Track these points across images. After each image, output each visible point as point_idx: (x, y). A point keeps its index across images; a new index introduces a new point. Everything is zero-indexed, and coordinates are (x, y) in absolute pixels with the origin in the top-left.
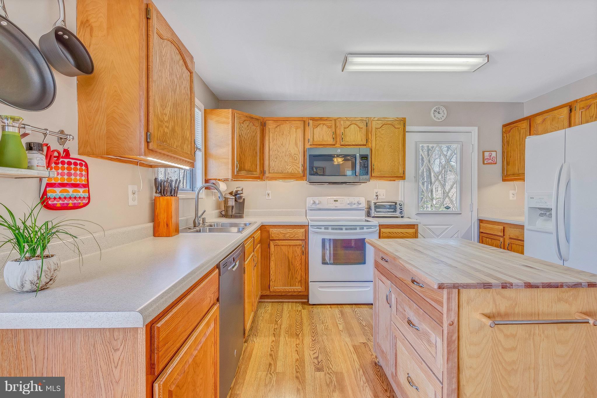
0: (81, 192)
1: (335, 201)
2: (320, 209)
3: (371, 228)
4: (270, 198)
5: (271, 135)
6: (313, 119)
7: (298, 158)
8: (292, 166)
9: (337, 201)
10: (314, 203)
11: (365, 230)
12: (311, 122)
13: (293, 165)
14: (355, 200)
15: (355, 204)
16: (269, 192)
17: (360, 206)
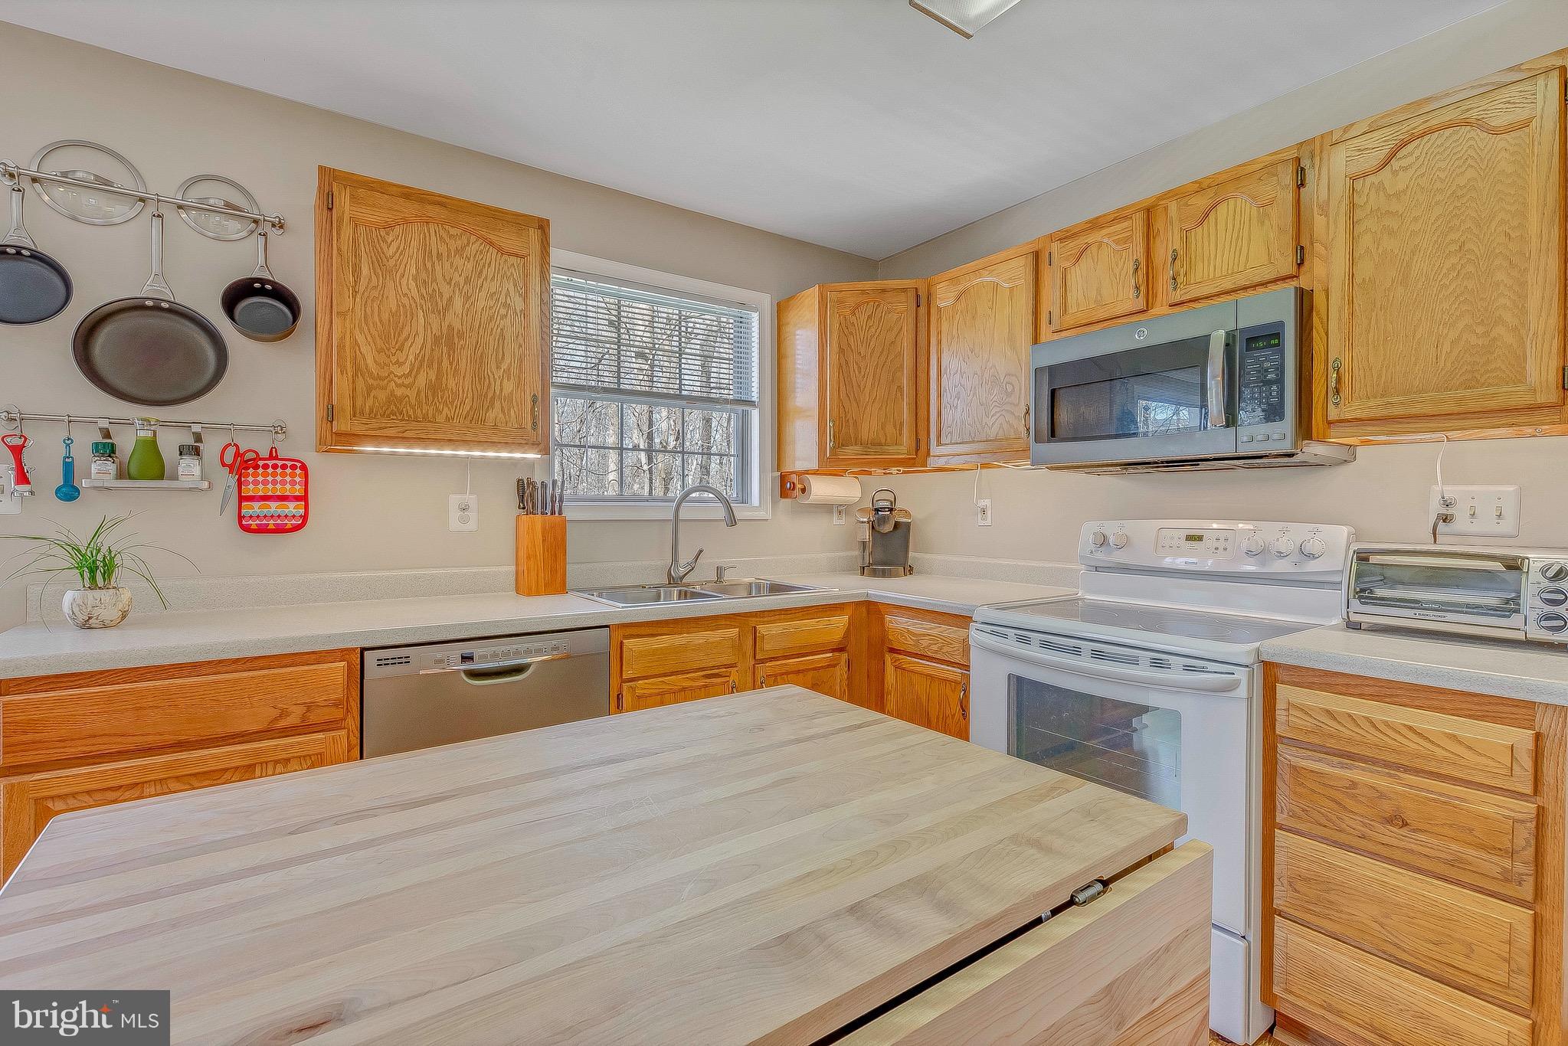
0: (293, 508)
1: (1190, 538)
2: (1125, 569)
3: (1203, 670)
4: (988, 522)
5: (945, 327)
6: (1066, 236)
7: (1017, 389)
8: (998, 415)
9: (1200, 538)
10: (1103, 542)
11: (1175, 674)
12: (1055, 247)
13: (1004, 413)
14: (1287, 536)
15: (1281, 555)
16: (985, 502)
17: (1312, 566)
